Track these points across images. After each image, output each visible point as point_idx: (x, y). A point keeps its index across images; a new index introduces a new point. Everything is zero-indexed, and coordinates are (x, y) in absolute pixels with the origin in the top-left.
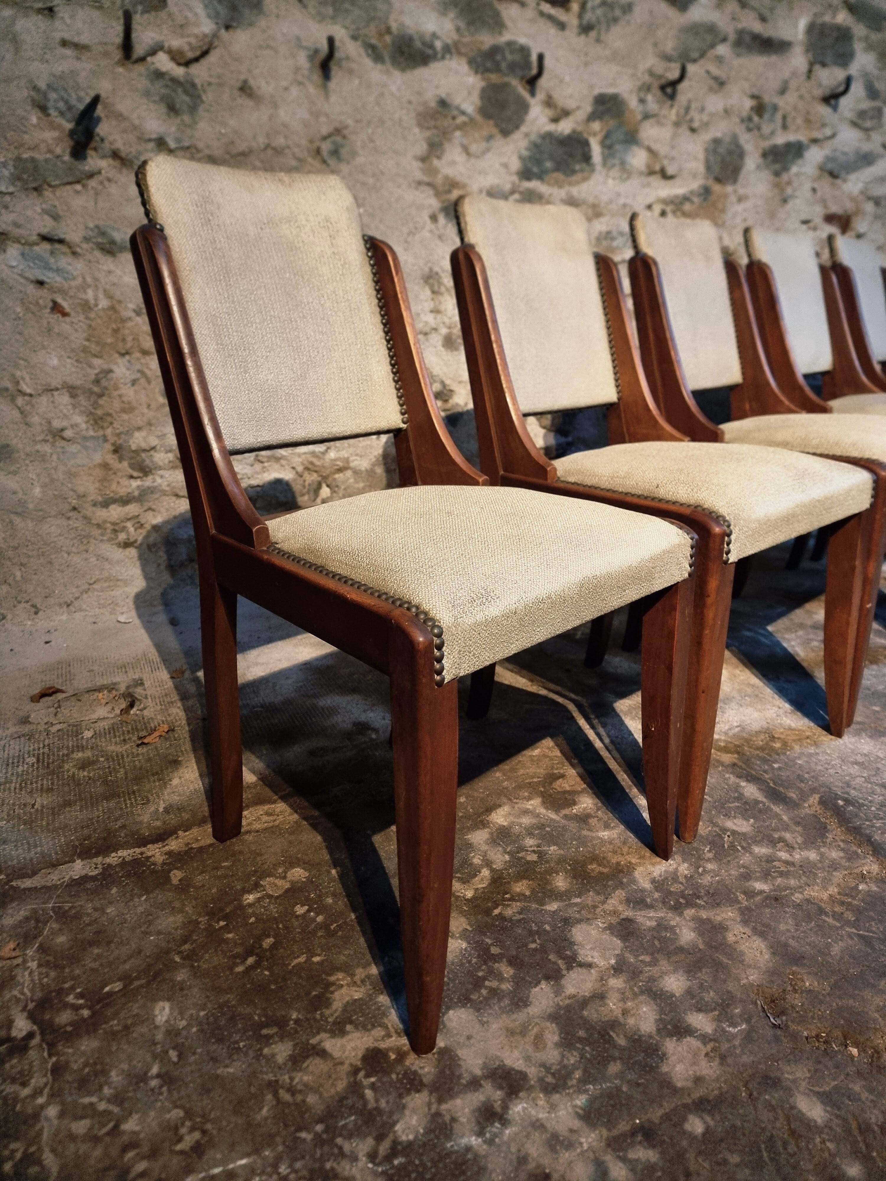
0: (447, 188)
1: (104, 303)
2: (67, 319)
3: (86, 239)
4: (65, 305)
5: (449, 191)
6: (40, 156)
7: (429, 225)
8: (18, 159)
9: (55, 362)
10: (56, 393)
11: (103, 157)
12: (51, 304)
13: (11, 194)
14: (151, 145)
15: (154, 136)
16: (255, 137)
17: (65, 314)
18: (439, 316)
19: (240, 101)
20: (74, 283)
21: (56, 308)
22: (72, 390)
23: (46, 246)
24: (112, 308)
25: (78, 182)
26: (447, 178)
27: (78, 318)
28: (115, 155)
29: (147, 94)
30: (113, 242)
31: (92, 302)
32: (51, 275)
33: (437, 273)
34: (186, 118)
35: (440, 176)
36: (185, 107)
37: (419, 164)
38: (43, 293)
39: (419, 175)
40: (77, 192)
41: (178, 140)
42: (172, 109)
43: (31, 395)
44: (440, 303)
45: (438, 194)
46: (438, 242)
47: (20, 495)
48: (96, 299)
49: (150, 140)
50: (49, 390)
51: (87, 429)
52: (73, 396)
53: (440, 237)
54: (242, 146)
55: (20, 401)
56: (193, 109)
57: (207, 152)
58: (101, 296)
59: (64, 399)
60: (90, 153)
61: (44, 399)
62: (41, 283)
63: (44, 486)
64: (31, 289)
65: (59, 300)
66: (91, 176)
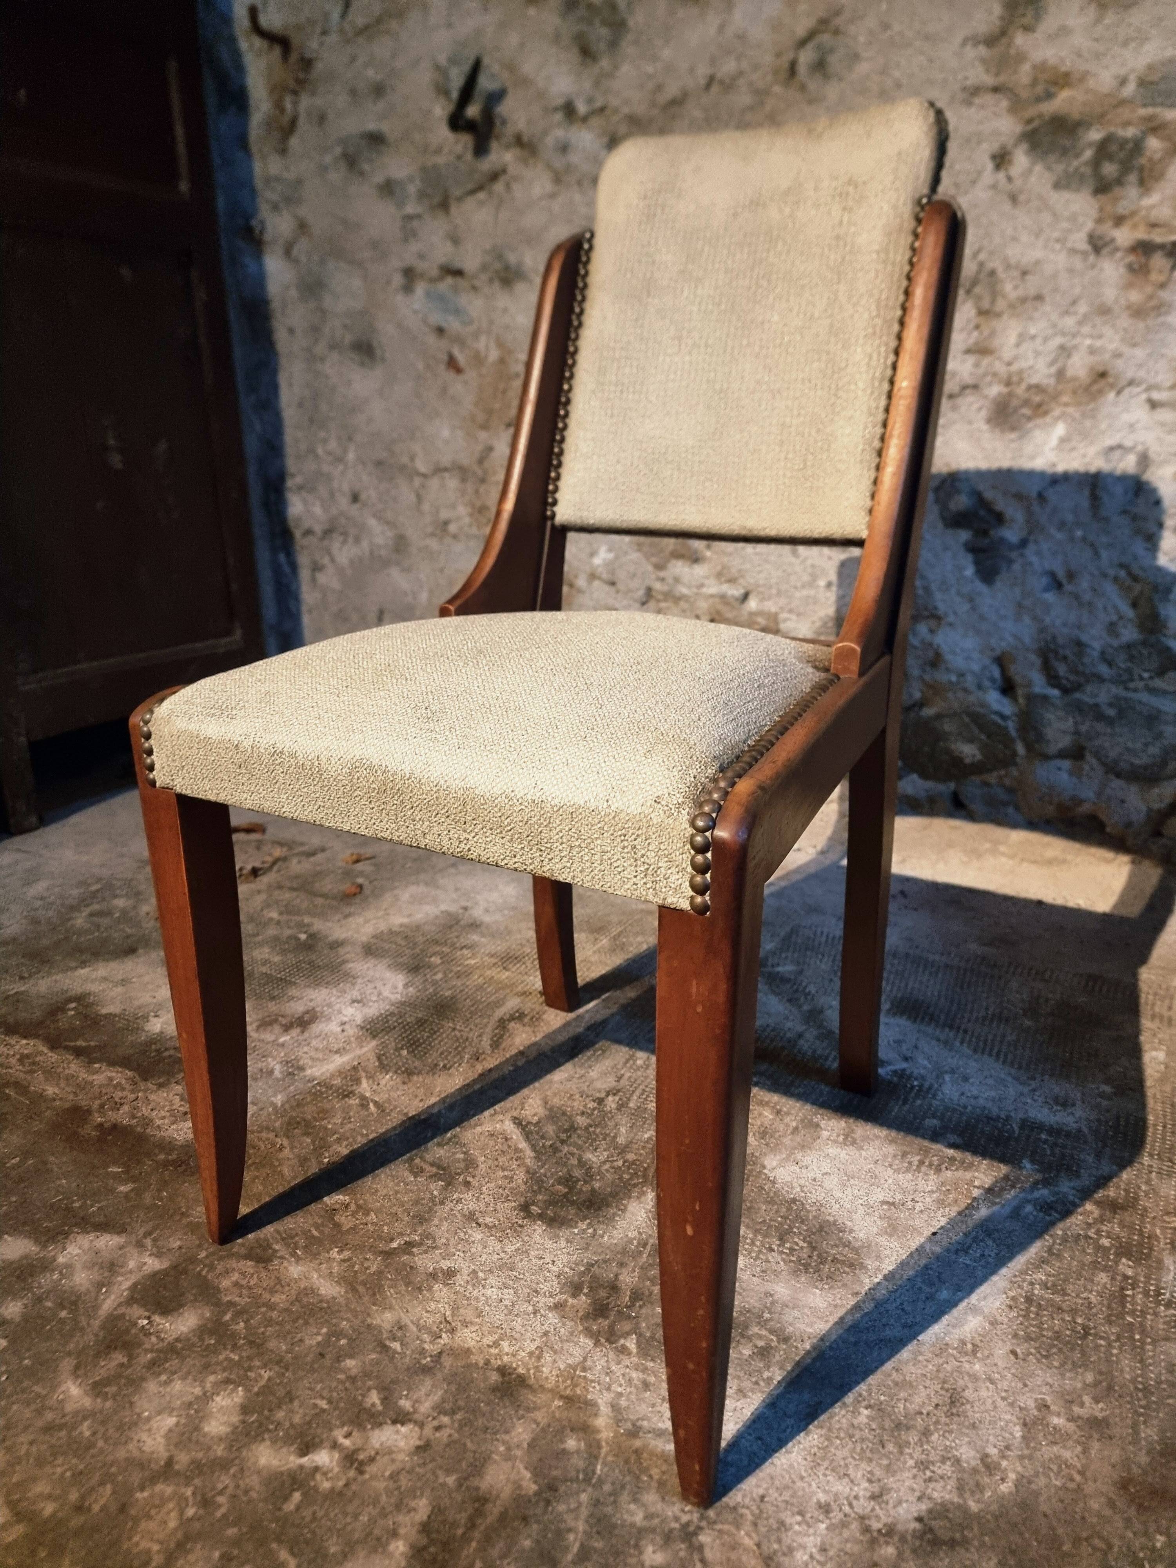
0: (1040, 89)
1: (494, 355)
2: (461, 377)
3: (484, 268)
4: (461, 358)
5: (1049, 96)
6: (441, 160)
7: (989, 174)
8: (424, 169)
9: (446, 433)
10: (447, 475)
11: (508, 147)
12: (446, 358)
13: (419, 216)
14: (559, 116)
15: (560, 101)
16: (692, 70)
17: (459, 370)
18: (986, 361)
19: (681, 13)
20: (470, 329)
21: (452, 364)
22: (462, 472)
23: (449, 280)
24: (502, 361)
25: (480, 188)
26: (1041, 68)
27: (470, 375)
28: (519, 141)
29: (557, 38)
30: (507, 268)
31: (483, 354)
32: (451, 318)
33: (992, 273)
34: (605, 63)
35: (1026, 68)
36: (602, 46)
37: (982, 50)
38: (444, 344)
39: (979, 75)
40: (481, 203)
41: (590, 100)
42: (587, 53)
43: (425, 476)
44: (993, 334)
45: (1016, 107)
46: (1007, 206)
47: (409, 599)
48: (487, 348)
49: (556, 109)
50: (439, 470)
51: (470, 526)
52: (464, 480)
53: (1014, 199)
54: (672, 90)
55: (417, 481)
56: (614, 44)
57: (626, 110)
58: (492, 345)
59: (452, 483)
60: (494, 145)
61: (434, 483)
62: (440, 331)
63: (431, 591)
64: (432, 340)
65: (456, 352)
66: (494, 176)
